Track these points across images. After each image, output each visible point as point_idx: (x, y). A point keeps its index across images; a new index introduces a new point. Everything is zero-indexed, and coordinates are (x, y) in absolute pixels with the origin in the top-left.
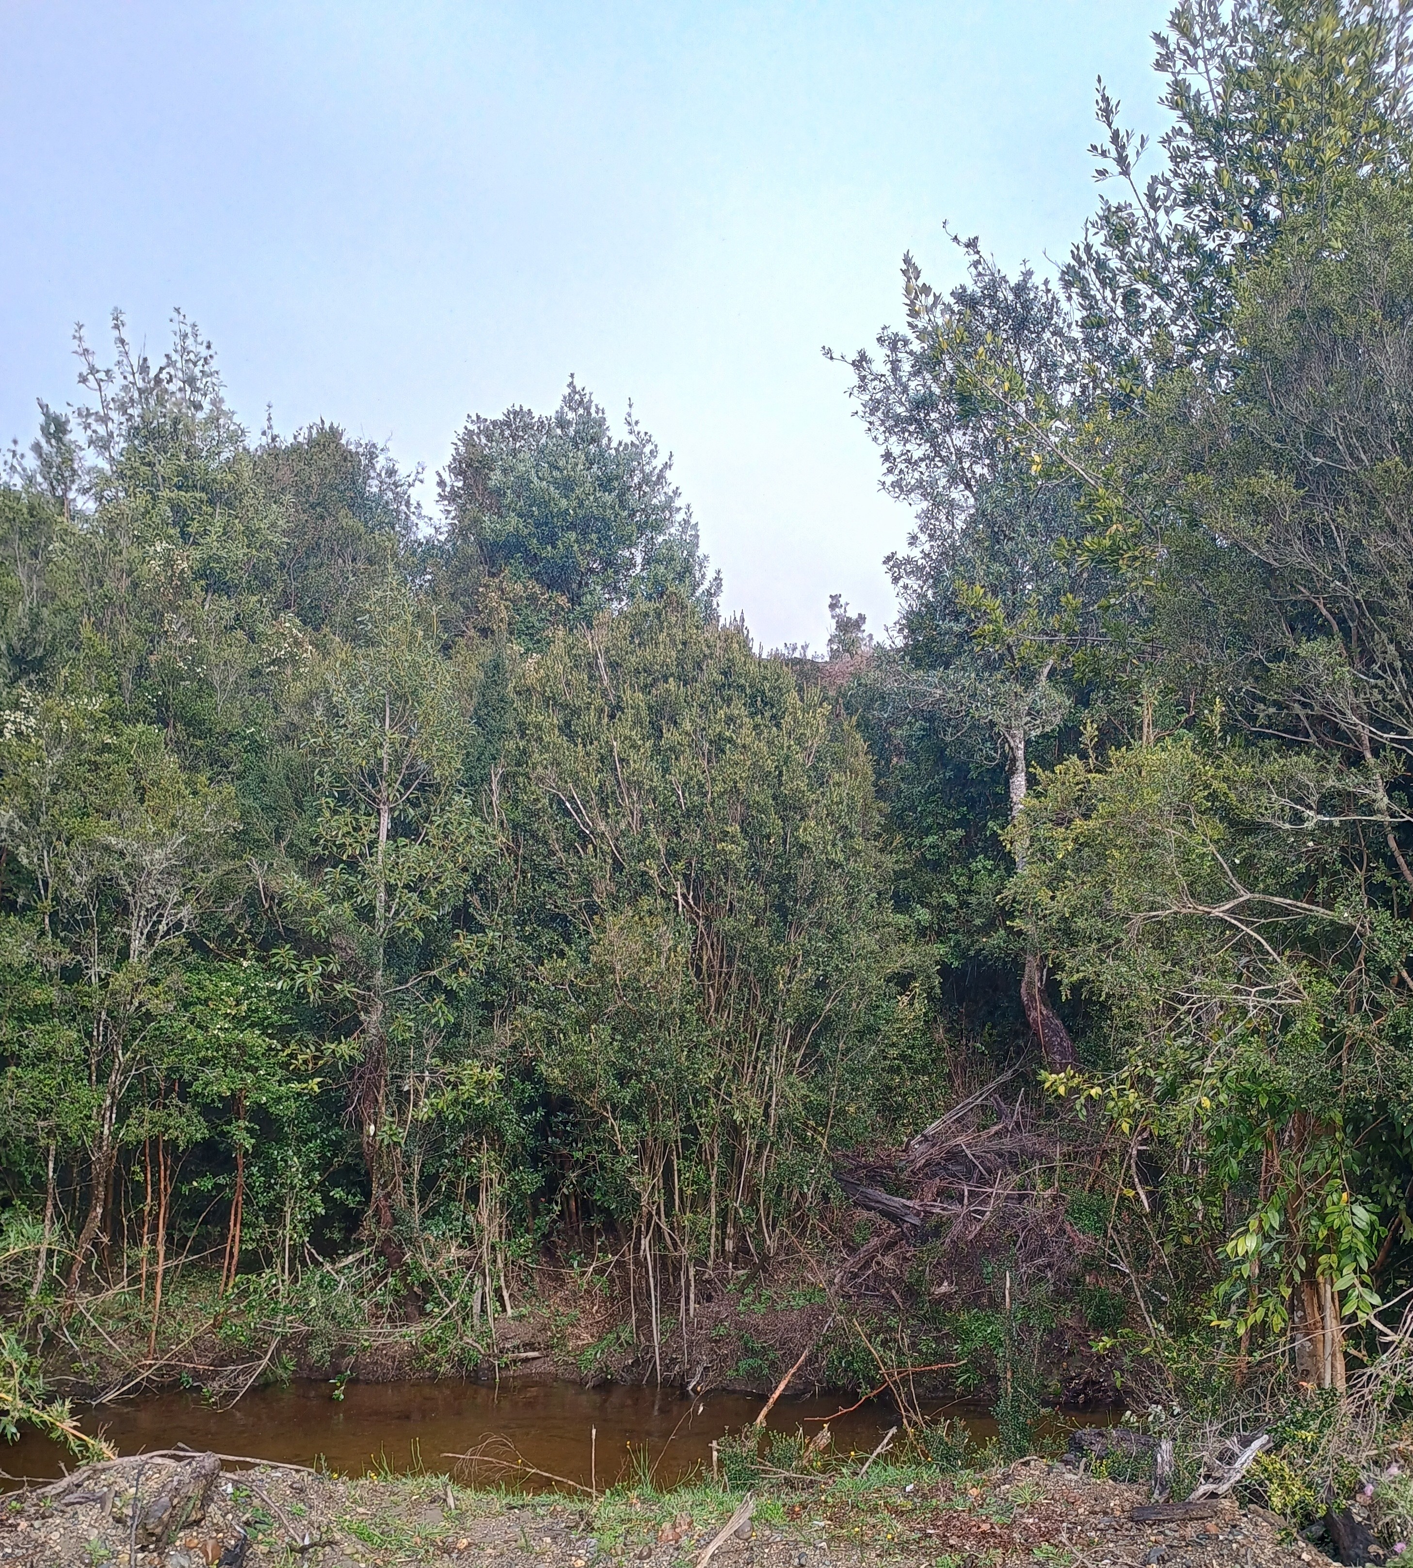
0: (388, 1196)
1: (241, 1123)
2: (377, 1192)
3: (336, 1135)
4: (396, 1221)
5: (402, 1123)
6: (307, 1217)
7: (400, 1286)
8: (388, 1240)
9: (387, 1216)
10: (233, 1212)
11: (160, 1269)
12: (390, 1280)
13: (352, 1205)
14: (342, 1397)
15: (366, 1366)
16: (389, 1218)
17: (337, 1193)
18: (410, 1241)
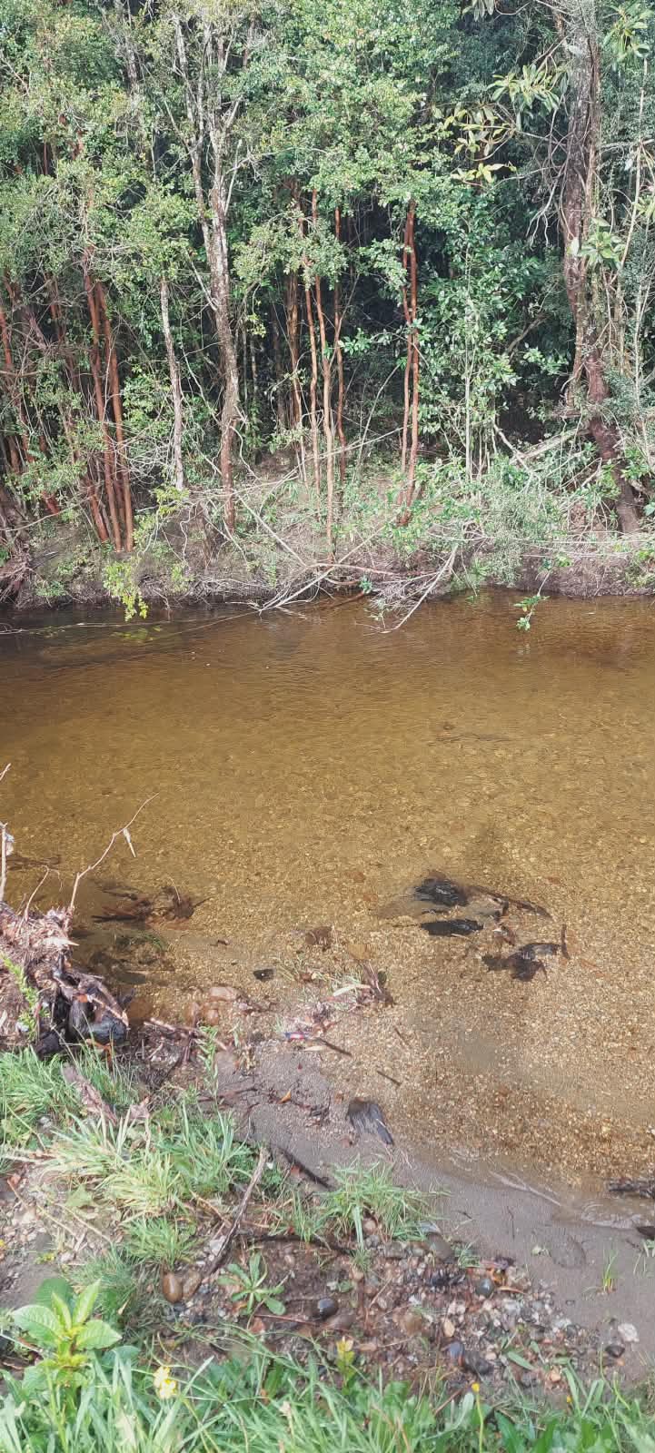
0: (597, 355)
1: (387, 244)
2: (583, 348)
3: (530, 268)
4: (611, 392)
5: (622, 231)
6: (492, 388)
7: (611, 483)
8: (597, 420)
9: (598, 386)
10: (406, 384)
11: (329, 455)
12: (599, 473)
13: (552, 372)
14: (528, 626)
15: (568, 577)
16: (600, 388)
17: (533, 355)
18: (627, 420)
